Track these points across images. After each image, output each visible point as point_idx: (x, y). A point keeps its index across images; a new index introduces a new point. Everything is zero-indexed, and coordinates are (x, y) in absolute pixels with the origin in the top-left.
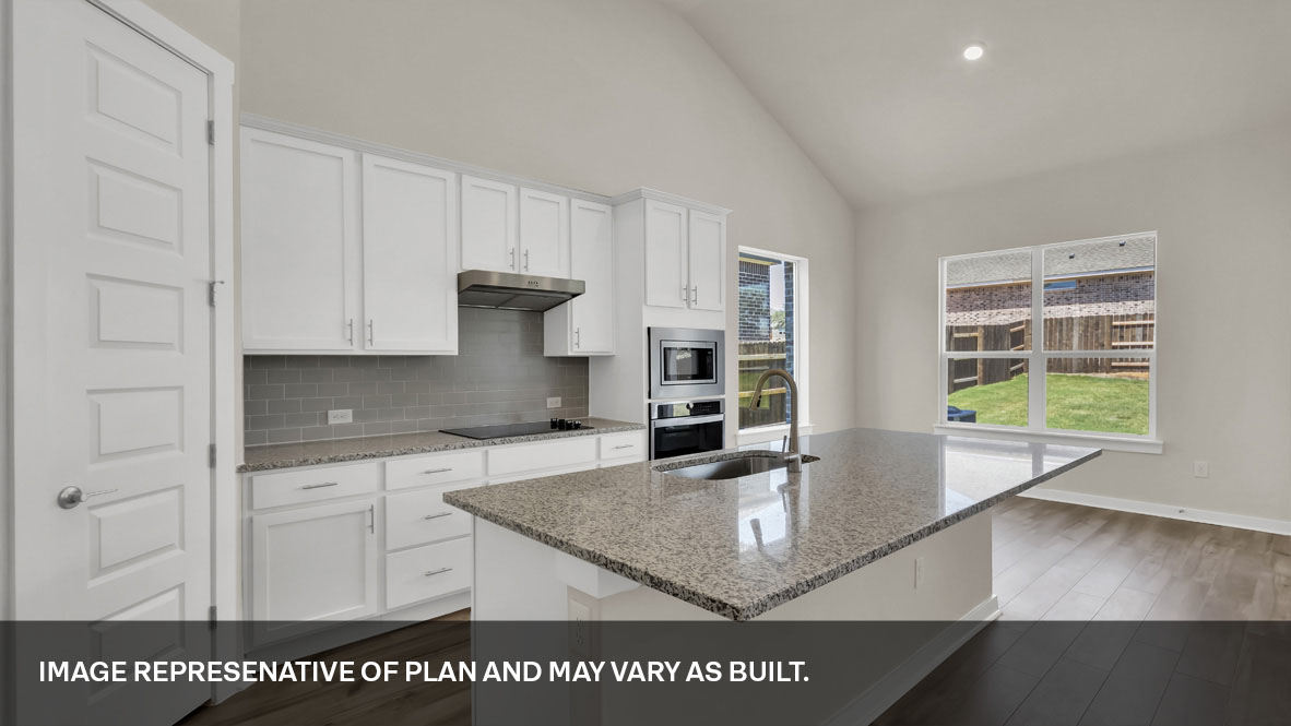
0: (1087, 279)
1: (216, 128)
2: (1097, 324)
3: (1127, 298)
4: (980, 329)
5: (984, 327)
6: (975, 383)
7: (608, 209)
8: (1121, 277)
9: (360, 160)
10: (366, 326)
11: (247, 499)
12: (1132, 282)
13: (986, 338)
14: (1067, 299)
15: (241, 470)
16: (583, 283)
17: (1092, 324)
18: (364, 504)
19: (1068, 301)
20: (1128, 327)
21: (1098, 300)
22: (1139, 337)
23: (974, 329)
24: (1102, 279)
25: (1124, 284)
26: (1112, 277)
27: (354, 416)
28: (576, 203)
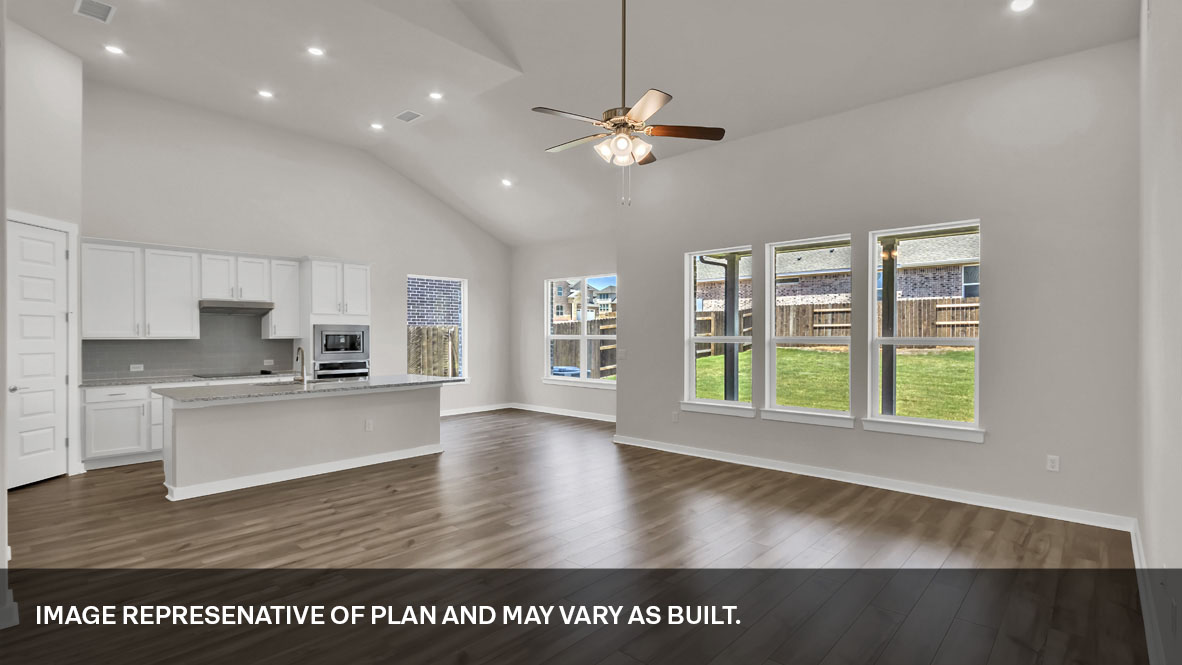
0: (806, 277)
1: (70, 253)
2: (804, 311)
3: (830, 292)
4: (712, 314)
5: (716, 313)
6: (709, 354)
7: (296, 264)
8: (826, 276)
9: (144, 252)
10: (147, 327)
11: (84, 398)
12: (833, 279)
13: (717, 321)
14: (794, 291)
15: (80, 386)
16: (272, 304)
17: (801, 310)
18: (140, 403)
19: (794, 293)
20: (824, 313)
21: (812, 292)
22: (830, 321)
23: (708, 314)
24: (815, 277)
25: (828, 281)
26: (821, 276)
27: (145, 368)
28: (274, 262)
